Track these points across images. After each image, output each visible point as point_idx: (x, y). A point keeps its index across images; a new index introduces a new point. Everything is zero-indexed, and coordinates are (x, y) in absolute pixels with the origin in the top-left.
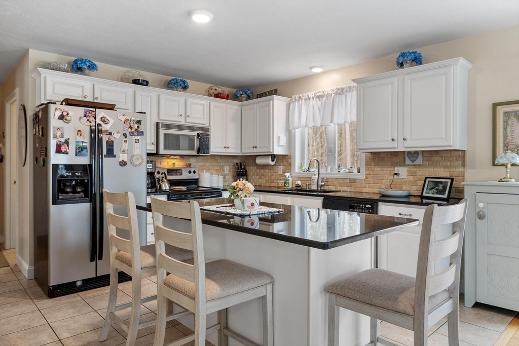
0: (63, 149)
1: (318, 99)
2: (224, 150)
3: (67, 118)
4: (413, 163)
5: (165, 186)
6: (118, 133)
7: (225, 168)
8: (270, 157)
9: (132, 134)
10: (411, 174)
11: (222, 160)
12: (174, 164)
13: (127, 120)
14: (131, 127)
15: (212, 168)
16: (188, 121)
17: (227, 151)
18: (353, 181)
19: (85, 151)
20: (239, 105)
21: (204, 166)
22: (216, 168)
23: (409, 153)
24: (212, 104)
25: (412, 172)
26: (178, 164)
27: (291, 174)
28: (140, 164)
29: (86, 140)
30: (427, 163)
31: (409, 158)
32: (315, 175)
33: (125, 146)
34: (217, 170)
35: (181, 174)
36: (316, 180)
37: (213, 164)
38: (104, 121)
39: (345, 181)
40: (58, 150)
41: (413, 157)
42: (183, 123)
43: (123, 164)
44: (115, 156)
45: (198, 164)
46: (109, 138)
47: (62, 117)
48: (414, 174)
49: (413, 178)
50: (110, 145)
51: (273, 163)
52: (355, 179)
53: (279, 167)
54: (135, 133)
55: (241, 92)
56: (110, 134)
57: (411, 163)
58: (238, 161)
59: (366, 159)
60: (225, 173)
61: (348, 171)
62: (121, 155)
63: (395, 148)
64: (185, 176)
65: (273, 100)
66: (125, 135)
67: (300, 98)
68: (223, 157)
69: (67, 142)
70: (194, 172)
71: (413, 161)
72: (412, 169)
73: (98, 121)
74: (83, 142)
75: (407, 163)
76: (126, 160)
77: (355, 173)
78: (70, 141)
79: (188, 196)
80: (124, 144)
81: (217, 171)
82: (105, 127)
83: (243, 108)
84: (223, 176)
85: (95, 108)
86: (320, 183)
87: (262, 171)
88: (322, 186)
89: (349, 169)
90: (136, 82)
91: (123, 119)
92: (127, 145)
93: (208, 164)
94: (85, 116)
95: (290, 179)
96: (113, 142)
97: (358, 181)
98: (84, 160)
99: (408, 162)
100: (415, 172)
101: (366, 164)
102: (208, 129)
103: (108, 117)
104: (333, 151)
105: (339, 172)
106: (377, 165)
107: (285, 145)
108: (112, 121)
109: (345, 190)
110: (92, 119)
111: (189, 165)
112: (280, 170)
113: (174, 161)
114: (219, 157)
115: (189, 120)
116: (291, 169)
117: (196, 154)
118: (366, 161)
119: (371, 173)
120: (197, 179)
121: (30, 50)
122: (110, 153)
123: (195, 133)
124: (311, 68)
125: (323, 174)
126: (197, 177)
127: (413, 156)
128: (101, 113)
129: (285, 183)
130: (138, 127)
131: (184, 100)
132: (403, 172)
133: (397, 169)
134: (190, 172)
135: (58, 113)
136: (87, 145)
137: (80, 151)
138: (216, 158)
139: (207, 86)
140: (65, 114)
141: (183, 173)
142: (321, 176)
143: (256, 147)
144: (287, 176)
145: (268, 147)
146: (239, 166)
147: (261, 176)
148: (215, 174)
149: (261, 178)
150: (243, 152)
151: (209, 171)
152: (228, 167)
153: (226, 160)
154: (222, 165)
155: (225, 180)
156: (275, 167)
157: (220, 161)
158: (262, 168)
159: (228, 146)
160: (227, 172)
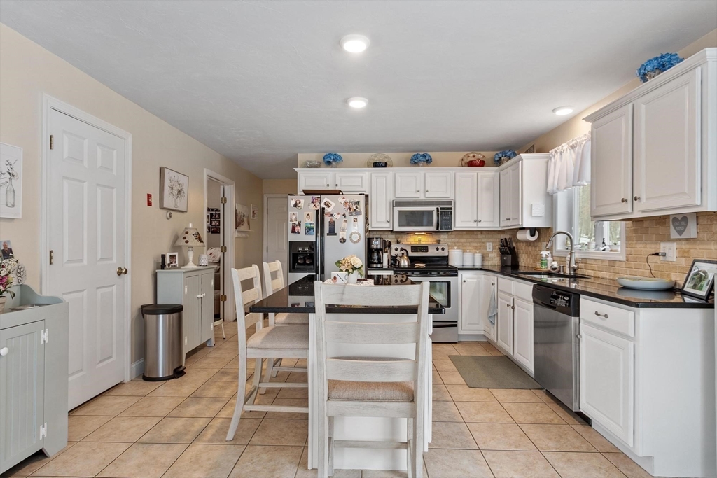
0: (296, 230)
1: (572, 150)
2: (475, 225)
3: (299, 205)
4: (680, 235)
5: (404, 262)
6: (339, 214)
7: (488, 244)
8: (529, 231)
9: (351, 214)
10: (683, 253)
11: (484, 236)
12: (419, 241)
13: (346, 202)
14: (350, 209)
15: (468, 244)
16: (427, 196)
17: (479, 226)
18: (613, 262)
19: (312, 230)
20: (496, 171)
21: (457, 242)
22: (475, 244)
23: (675, 219)
24: (458, 174)
25: (684, 251)
26: (425, 240)
27: (552, 253)
28: (358, 241)
29: (312, 221)
30: (705, 235)
31: (675, 227)
33: (344, 225)
35: (427, 251)
37: (470, 240)
38: (327, 205)
39: (604, 264)
40: (293, 231)
41: (681, 226)
42: (422, 198)
43: (343, 241)
44: (336, 234)
45: (450, 240)
46: (331, 219)
47: (296, 205)
48: (686, 255)
49: (686, 260)
50: (332, 224)
51: (534, 239)
52: (614, 261)
54: (354, 214)
55: (500, 155)
56: (332, 215)
57: (677, 236)
58: (503, 236)
59: (626, 230)
60: (488, 250)
62: (341, 233)
63: (628, 213)
64: (432, 252)
65: (522, 160)
66: (344, 215)
67: (556, 152)
68: (484, 233)
69: (299, 225)
70: (443, 249)
71: (680, 233)
72: (685, 246)
73: (323, 205)
74: (311, 224)
75: (672, 237)
76: (345, 238)
78: (301, 224)
79: (433, 273)
80: (344, 223)
81: (476, 248)
82: (328, 210)
83: (501, 173)
84: (480, 254)
85: (320, 195)
86: (573, 266)
87: (530, 248)
90: (376, 165)
91: (343, 201)
92: (346, 224)
93: (463, 240)
94: (313, 202)
96: (334, 222)
97: (617, 264)
98: (312, 238)
99: (674, 234)
100: (688, 252)
101: (627, 238)
102: (450, 203)
103: (330, 202)
106: (640, 239)
107: (543, 215)
108: (333, 205)
109: (604, 276)
110: (317, 204)
111: (438, 242)
113: (420, 237)
114: (479, 233)
115: (428, 194)
117: (435, 230)
118: (626, 234)
119: (633, 253)
120: (448, 257)
121: (299, 155)
122: (332, 232)
123: (434, 208)
124: (554, 111)
126: (447, 255)
127: (680, 223)
128: (325, 199)
129: (542, 264)
130: (357, 208)
131: (423, 175)
132: (671, 250)
133: (663, 247)
134: (437, 249)
135: (293, 203)
136: (314, 226)
137: (309, 230)
138: (475, 233)
139: (462, 154)
140: (298, 202)
141: (429, 250)
143: (508, 219)
144: (544, 256)
145: (517, 219)
146: (504, 243)
147: (529, 254)
148: (470, 252)
149: (529, 257)
150: (501, 225)
151: (464, 248)
152: (491, 244)
153: (489, 236)
154: (483, 241)
155: (487, 258)
156: (540, 243)
157: (480, 236)
158: (530, 245)
159: (479, 220)
160: (491, 250)
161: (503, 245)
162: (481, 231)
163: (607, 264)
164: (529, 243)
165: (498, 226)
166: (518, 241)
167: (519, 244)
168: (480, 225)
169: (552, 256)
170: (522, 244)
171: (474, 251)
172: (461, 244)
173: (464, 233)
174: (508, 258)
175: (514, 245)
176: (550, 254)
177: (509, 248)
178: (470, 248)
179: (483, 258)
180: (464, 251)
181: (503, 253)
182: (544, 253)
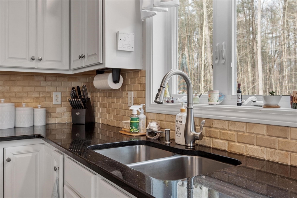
2: (32, 64)
7: (54, 95)
8: (111, 74)
11: (49, 83)
15: (25, 95)
17: (38, 66)
21: (8, 92)
22: (36, 95)
27: (144, 108)
32: (182, 111)
34: (37, 98)
36: (184, 123)
37: (28, 89)
39: (255, 130)
51: (117, 86)
53: (129, 93)
58: (75, 84)
60: (55, 102)
61: (262, 102)
68: (50, 78)
77: (282, 109)
81: (36, 100)
84: (43, 109)
86: (192, 132)
87: (110, 100)
88: (195, 138)
89: (265, 98)
93: (16, 89)
95: (142, 116)
104: (225, 54)
105: (239, 104)
112: (131, 98)
114: (42, 78)
116: (145, 97)
125: (200, 108)
129: (131, 125)
142: (195, 113)
143: (82, 57)
144: (135, 112)
145: (96, 55)
146: (77, 93)
147: (109, 108)
148: (27, 106)
149: (108, 112)
150: (72, 67)
151: (19, 101)
152: (59, 94)
153: (57, 83)
154: (48, 89)
155: (53, 114)
156: (124, 94)
157: (43, 83)
158: (110, 96)
159: (39, 56)
160: (59, 103)
161: (74, 96)
162: (45, 76)
163: (265, 132)
164: (109, 92)
165: (68, 68)
166: (95, 90)
167: (94, 94)
168: (40, 65)
169: (145, 112)
170: (98, 94)
171: (34, 104)
172: (13, 94)
173: (19, 78)
174: (82, 114)
175: (89, 96)
176: (142, 110)
177: (83, 100)
178: (28, 100)
179: (48, 114)
180: (17, 105)
181: (75, 107)
182: (135, 108)
